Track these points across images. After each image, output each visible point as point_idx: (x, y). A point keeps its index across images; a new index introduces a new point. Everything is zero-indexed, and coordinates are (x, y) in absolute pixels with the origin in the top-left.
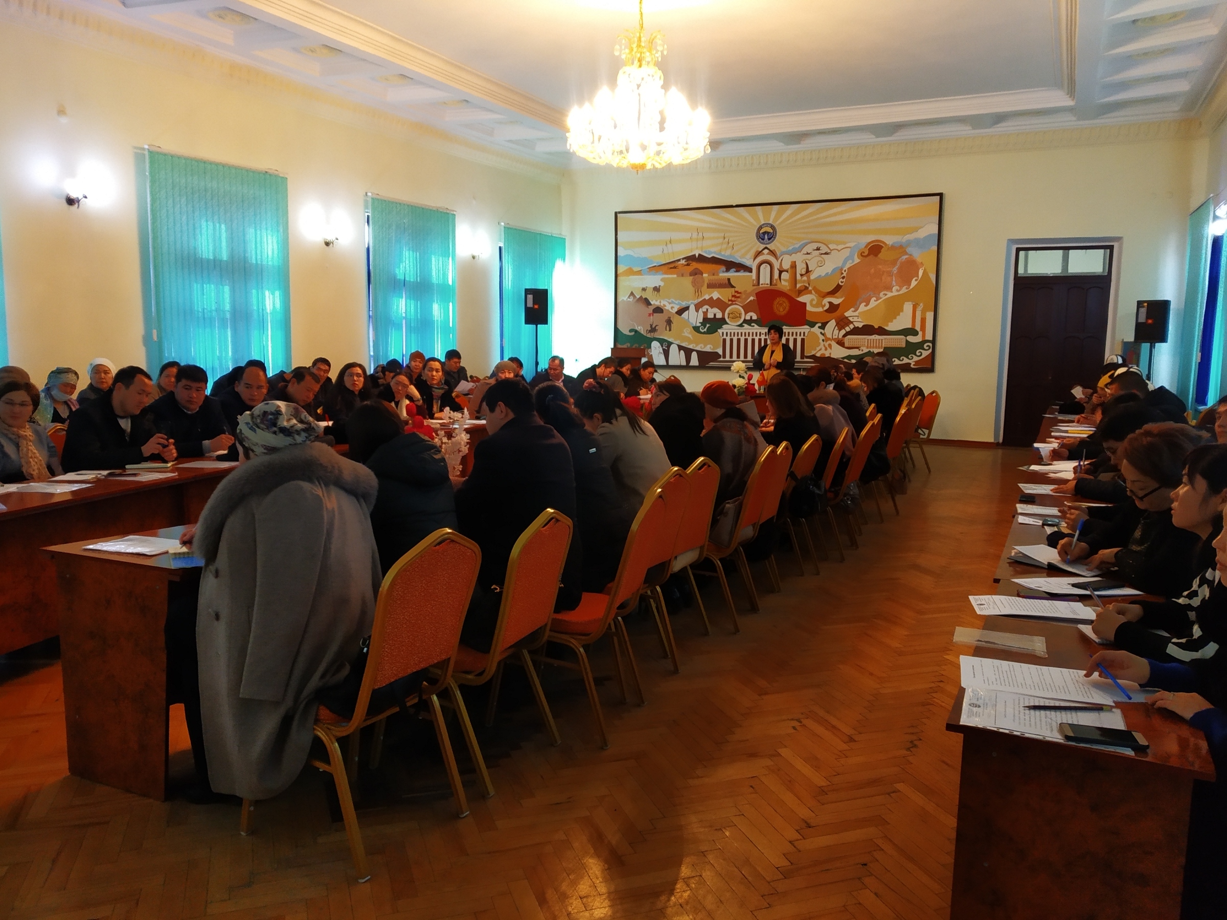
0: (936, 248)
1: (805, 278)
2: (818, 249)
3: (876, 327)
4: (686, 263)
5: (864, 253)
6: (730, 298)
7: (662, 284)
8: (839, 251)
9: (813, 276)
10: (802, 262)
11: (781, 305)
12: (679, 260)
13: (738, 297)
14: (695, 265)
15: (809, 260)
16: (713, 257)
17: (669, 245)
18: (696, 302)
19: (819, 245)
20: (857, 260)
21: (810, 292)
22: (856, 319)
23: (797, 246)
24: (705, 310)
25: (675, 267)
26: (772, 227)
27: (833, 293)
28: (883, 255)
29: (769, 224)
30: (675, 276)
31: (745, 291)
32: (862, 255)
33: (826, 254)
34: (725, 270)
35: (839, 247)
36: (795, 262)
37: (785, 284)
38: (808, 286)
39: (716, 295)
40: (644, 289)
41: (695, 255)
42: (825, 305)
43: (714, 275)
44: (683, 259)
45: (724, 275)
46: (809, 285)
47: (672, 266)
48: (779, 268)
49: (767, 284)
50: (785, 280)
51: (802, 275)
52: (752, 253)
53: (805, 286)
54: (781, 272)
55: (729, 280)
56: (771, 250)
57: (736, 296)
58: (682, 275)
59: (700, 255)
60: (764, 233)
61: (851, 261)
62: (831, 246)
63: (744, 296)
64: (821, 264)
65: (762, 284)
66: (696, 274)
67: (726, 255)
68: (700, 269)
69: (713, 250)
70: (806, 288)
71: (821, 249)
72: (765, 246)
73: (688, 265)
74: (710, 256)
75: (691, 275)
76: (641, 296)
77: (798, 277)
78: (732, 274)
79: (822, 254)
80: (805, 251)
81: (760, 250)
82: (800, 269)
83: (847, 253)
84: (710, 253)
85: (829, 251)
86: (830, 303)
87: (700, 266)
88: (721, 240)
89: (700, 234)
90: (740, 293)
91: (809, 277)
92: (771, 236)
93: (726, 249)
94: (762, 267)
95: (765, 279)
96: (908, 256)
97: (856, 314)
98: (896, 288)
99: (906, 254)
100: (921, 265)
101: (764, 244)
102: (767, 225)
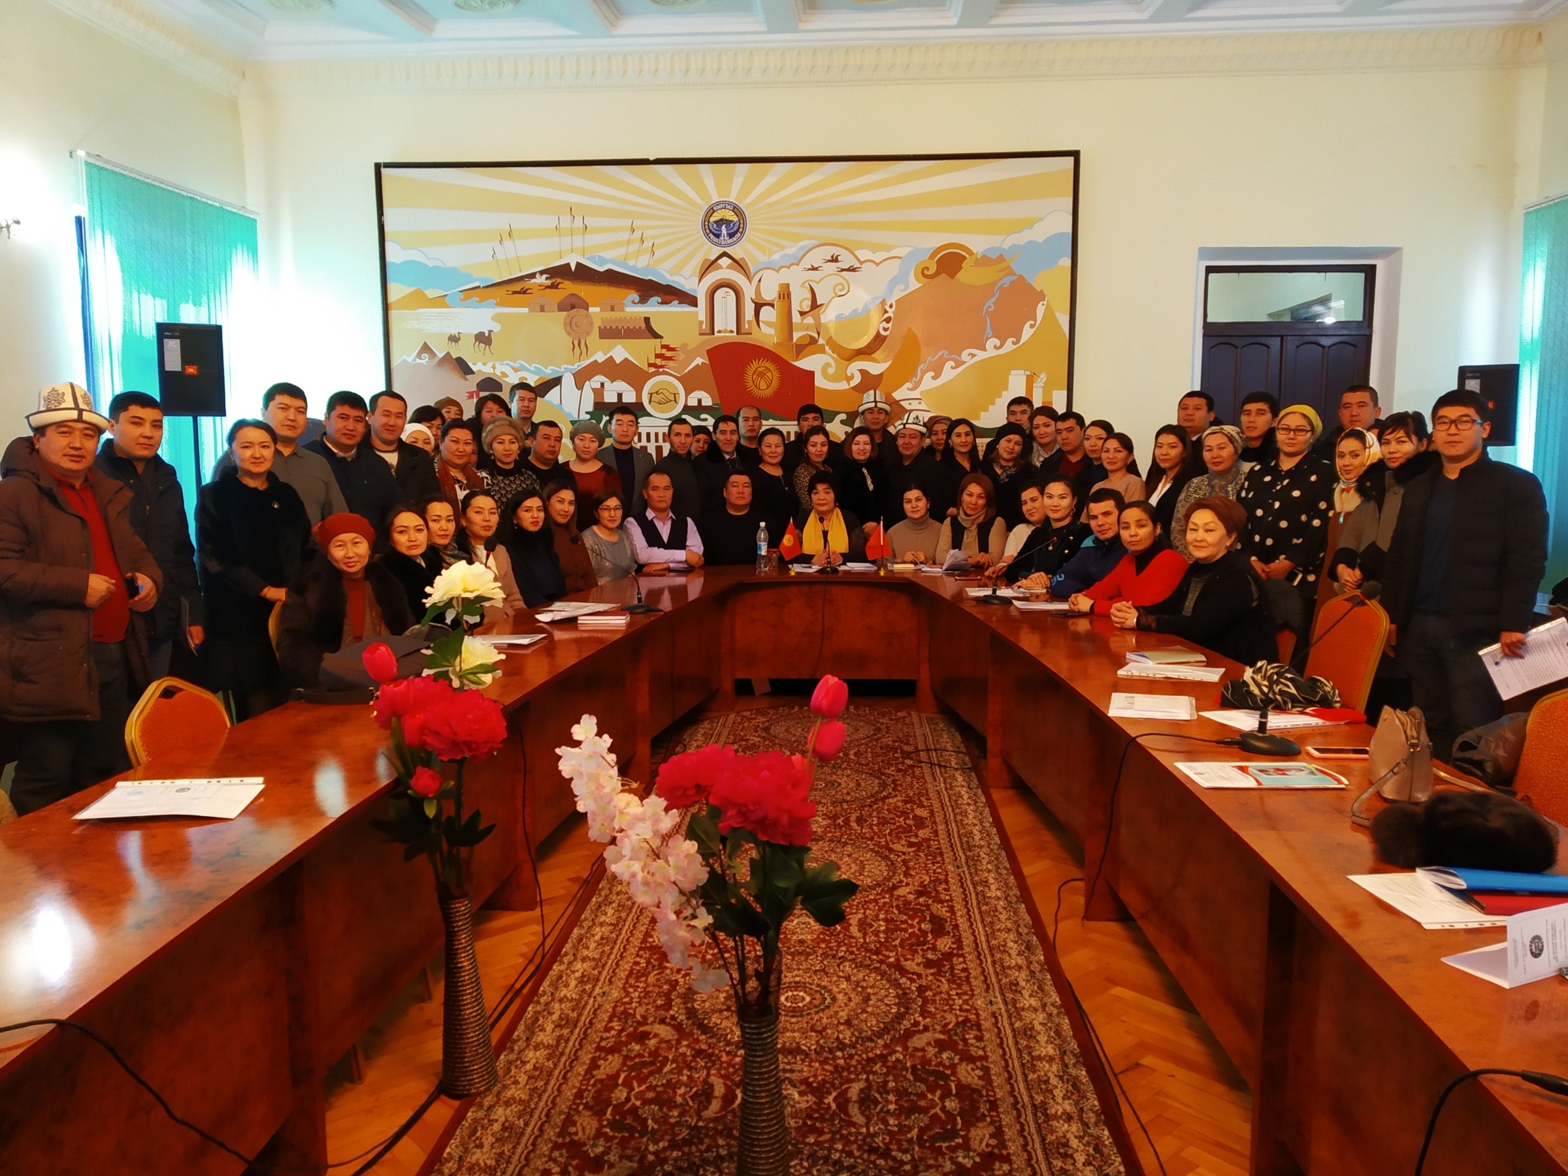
0: (1067, 262)
1: (809, 320)
2: (835, 260)
4: (549, 282)
5: (928, 270)
6: (652, 361)
7: (496, 327)
8: (877, 265)
9: (828, 316)
10: (802, 286)
11: (761, 375)
12: (532, 276)
13: (670, 359)
14: (569, 287)
15: (818, 283)
16: (610, 271)
17: (508, 243)
18: (577, 366)
19: (836, 251)
20: (914, 285)
21: (822, 350)
22: (915, 405)
23: (790, 251)
24: (599, 386)
25: (524, 292)
26: (736, 209)
27: (866, 352)
28: (967, 275)
29: (729, 203)
30: (526, 310)
31: (685, 345)
32: (924, 273)
33: (852, 269)
34: (637, 299)
35: (878, 257)
36: (788, 285)
37: (767, 333)
38: (816, 336)
39: (620, 352)
40: (454, 339)
41: (568, 265)
42: (852, 377)
43: (613, 309)
44: (542, 273)
45: (633, 309)
46: (819, 334)
47: (517, 287)
48: (754, 297)
49: (731, 332)
50: (768, 324)
51: (802, 313)
52: (696, 263)
53: (811, 337)
54: (758, 307)
55: (647, 320)
56: (736, 258)
57: (666, 355)
58: (542, 309)
59: (579, 265)
60: (720, 222)
61: (902, 287)
62: (863, 254)
63: (681, 356)
64: (841, 290)
65: (719, 332)
66: (573, 307)
67: (638, 267)
68: (582, 295)
69: (607, 255)
70: (813, 341)
71: (839, 258)
72: (721, 250)
73: (554, 286)
74: (602, 269)
75: (561, 309)
76: (448, 354)
77: (796, 318)
78: (653, 308)
79: (843, 270)
80: (807, 263)
81: (713, 258)
82: (800, 300)
83: (893, 267)
84: (603, 261)
85: (857, 265)
86: (863, 373)
87: (583, 290)
88: (626, 235)
89: (579, 219)
90: (673, 349)
91: (817, 319)
92: (736, 230)
93: (638, 254)
94: (719, 294)
95: (725, 321)
96: (1015, 278)
97: (916, 394)
98: (993, 342)
99: (1012, 273)
100: (1041, 296)
101: (720, 245)
102: (725, 205)
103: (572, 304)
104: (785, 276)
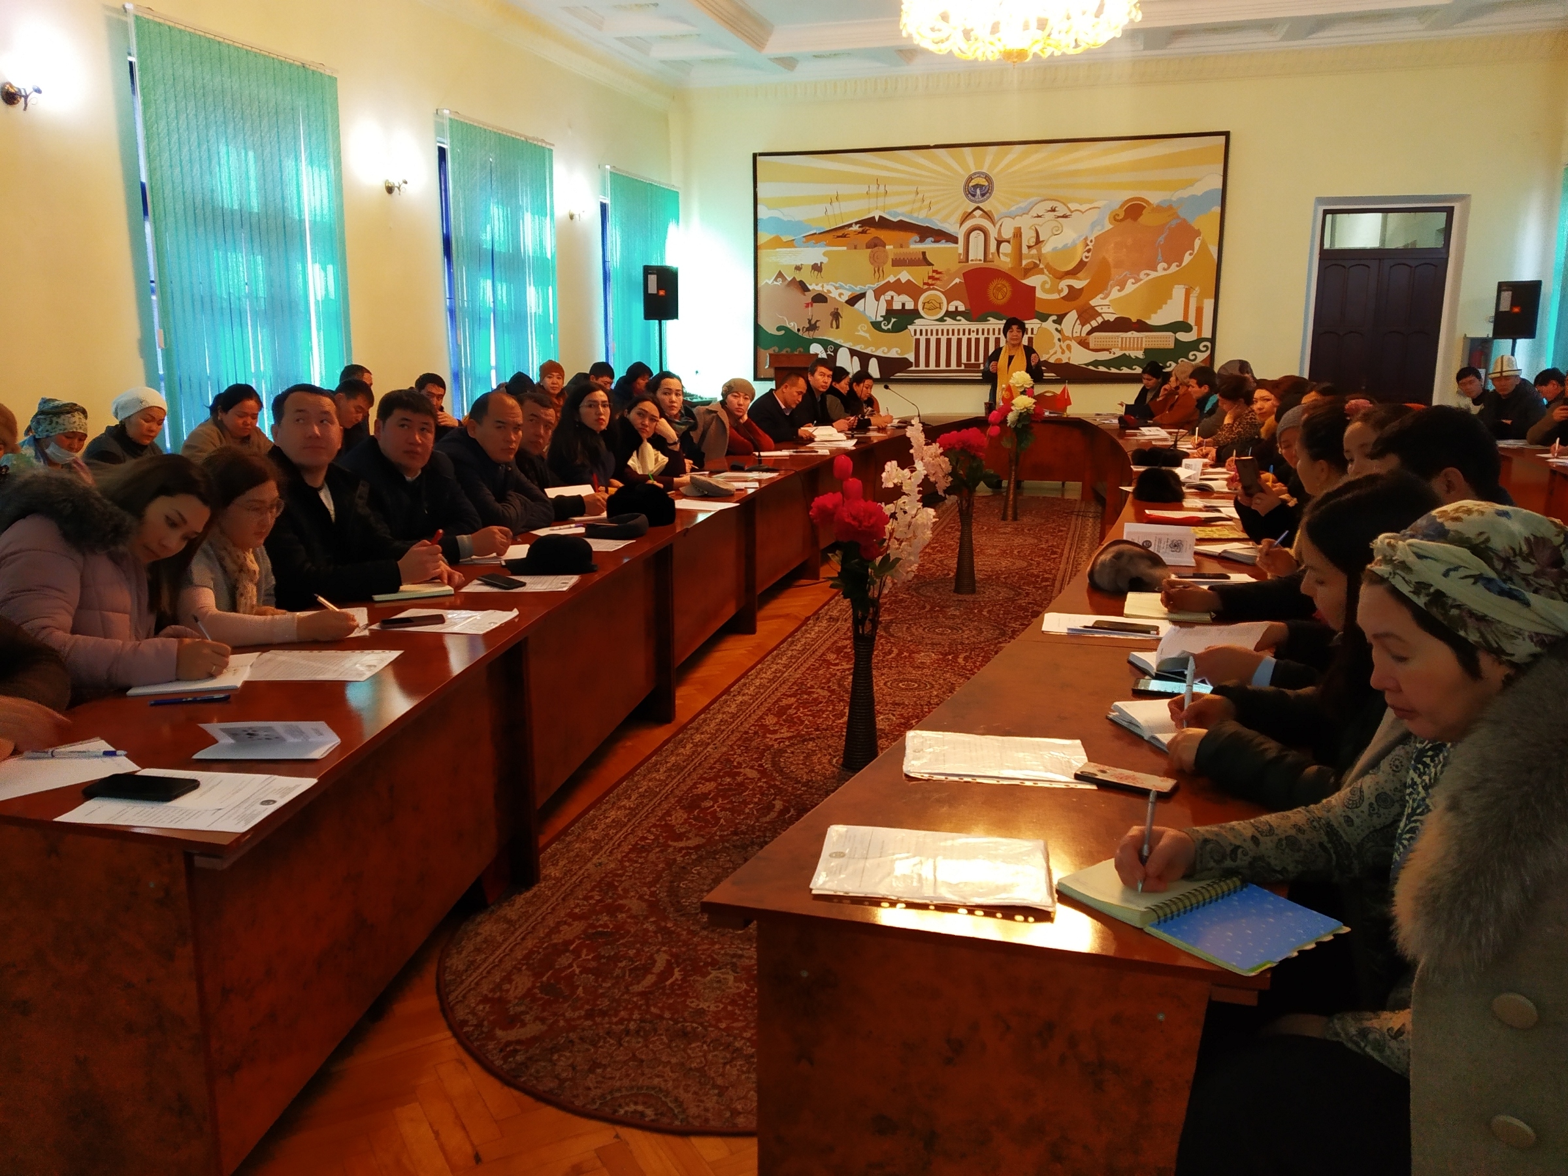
0: (1219, 209)
1: (1034, 251)
2: (1053, 210)
3: (1134, 320)
4: (861, 229)
5: (1118, 216)
6: (926, 280)
7: (825, 260)
8: (1083, 213)
9: (1046, 249)
10: (1030, 228)
11: (999, 289)
12: (850, 225)
13: (937, 279)
14: (873, 233)
15: (1041, 226)
16: (901, 221)
17: (835, 204)
18: (876, 286)
19: (1054, 204)
20: (1109, 226)
21: (1041, 272)
22: (1105, 309)
23: (1023, 205)
24: (890, 298)
25: (844, 236)
26: (988, 178)
27: (1073, 273)
28: (1145, 219)
29: (983, 173)
30: (845, 248)
31: (949, 270)
32: (1115, 218)
33: (1065, 216)
34: (918, 239)
35: (1084, 207)
36: (1020, 228)
37: (1005, 260)
38: (1038, 262)
39: (904, 275)
40: (798, 268)
41: (874, 218)
42: (1062, 290)
43: (901, 247)
44: (856, 223)
45: (916, 247)
46: (1040, 261)
47: (840, 233)
48: (996, 237)
49: (980, 260)
50: (1006, 255)
51: (1029, 247)
52: (958, 215)
53: (1035, 263)
54: (999, 243)
55: (924, 253)
56: (986, 210)
57: (934, 278)
58: (855, 248)
59: (881, 217)
60: (976, 187)
61: (1099, 228)
62: (1073, 206)
63: (946, 278)
64: (1056, 231)
65: (972, 260)
66: (875, 246)
67: (920, 217)
68: (882, 237)
69: (899, 210)
70: (1036, 265)
71: (1057, 209)
72: (977, 205)
73: (863, 232)
74: (895, 220)
75: (868, 247)
76: (794, 278)
77: (1025, 250)
78: (928, 246)
79: (1059, 217)
80: (1034, 213)
81: (970, 211)
82: (1028, 238)
83: (1093, 215)
84: (897, 214)
85: (1069, 213)
86: (1070, 287)
87: (883, 234)
88: (912, 197)
89: (882, 188)
90: (940, 273)
91: (1039, 250)
92: (986, 191)
93: (921, 208)
94: (973, 235)
95: (976, 254)
96: (1179, 221)
97: (1106, 302)
98: (1162, 265)
99: (1178, 217)
100: (1197, 233)
101: (975, 202)
102: (979, 174)
103: (875, 244)
104: (1018, 222)
